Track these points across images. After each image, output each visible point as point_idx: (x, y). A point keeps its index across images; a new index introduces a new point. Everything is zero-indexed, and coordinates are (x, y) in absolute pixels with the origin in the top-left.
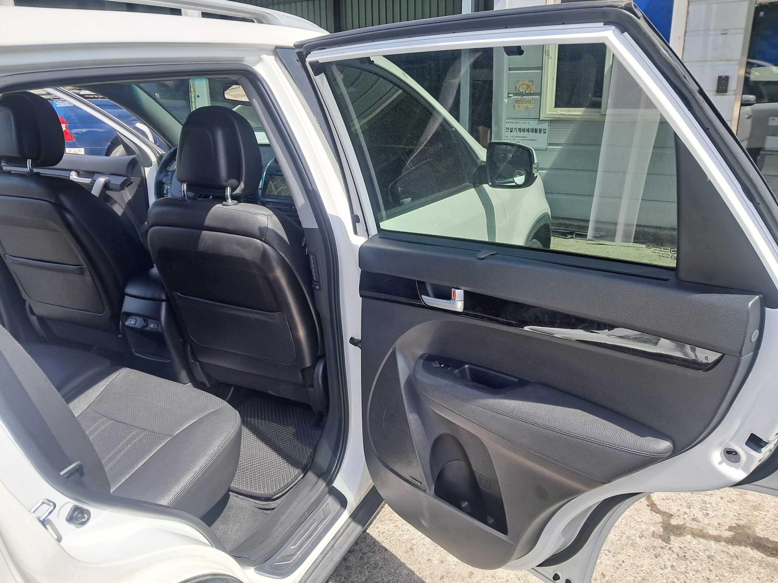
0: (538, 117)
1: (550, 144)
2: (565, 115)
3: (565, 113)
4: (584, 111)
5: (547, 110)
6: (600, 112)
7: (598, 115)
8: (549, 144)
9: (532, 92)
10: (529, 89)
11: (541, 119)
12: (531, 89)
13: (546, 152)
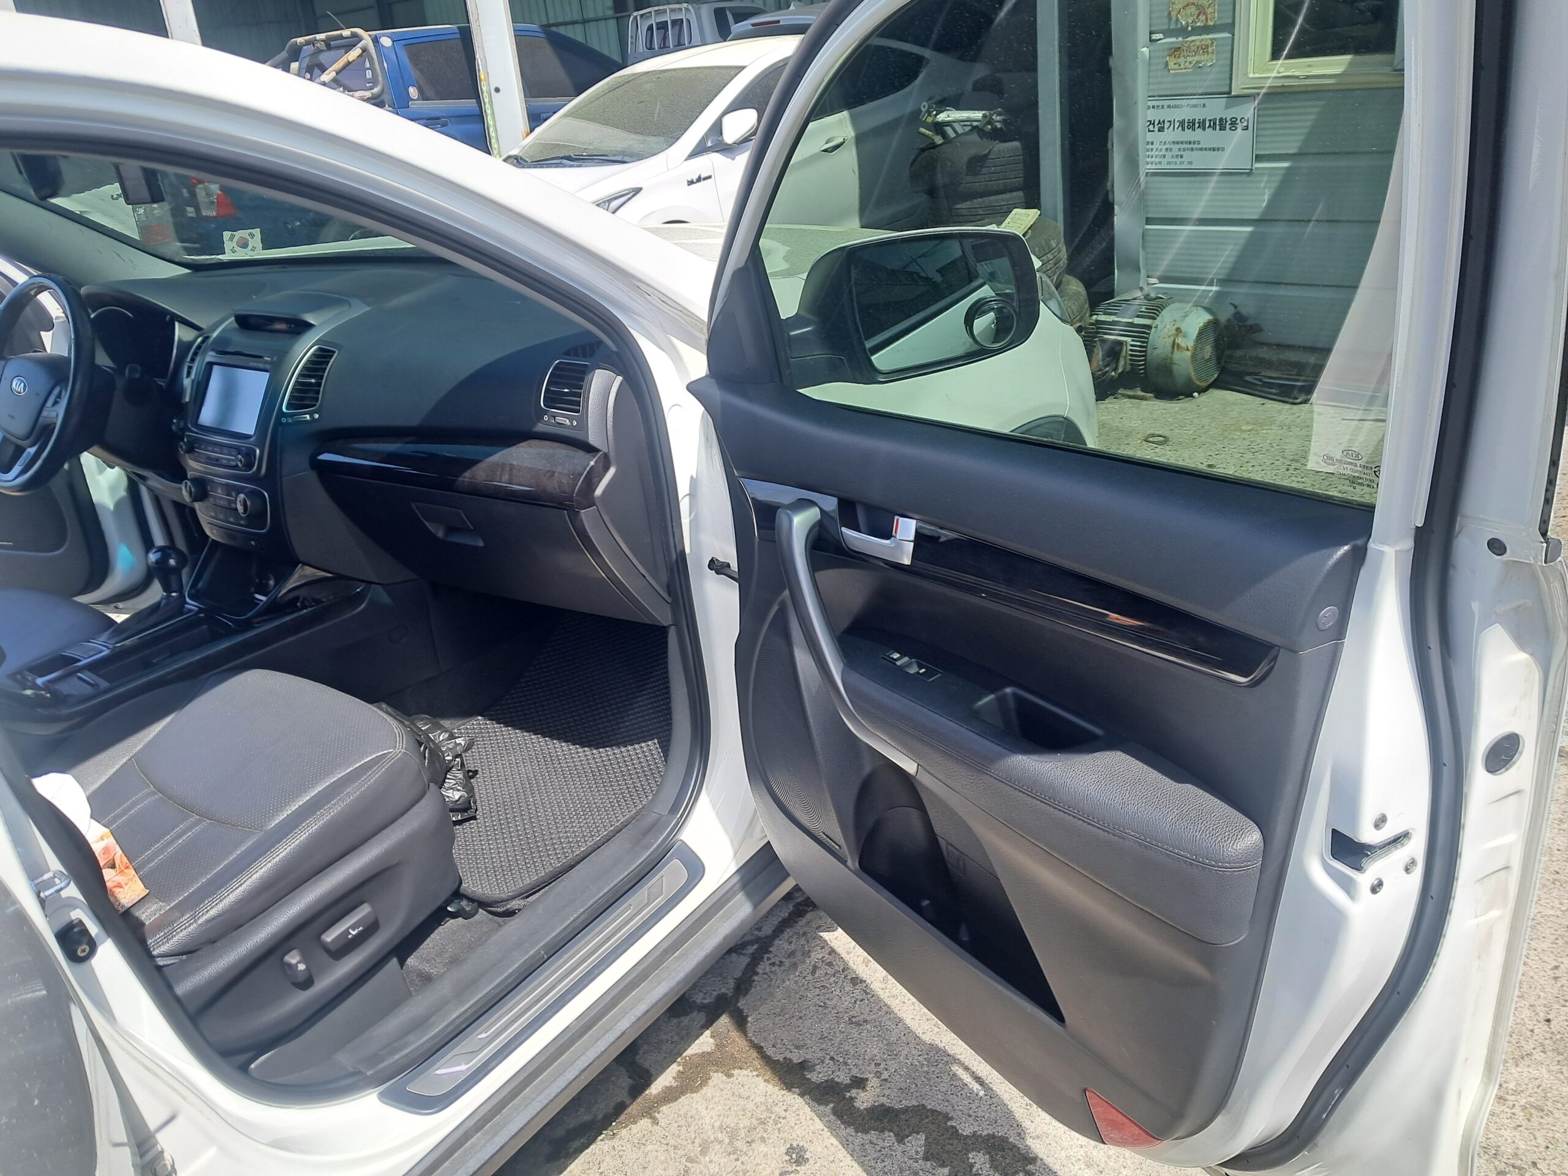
0: (1226, 89)
1: (1259, 158)
2: (1297, 77)
3: (1296, 74)
4: (1351, 64)
5: (1250, 68)
6: (1391, 64)
7: (1388, 70)
8: (1257, 156)
9: (1211, 23)
10: (1202, 17)
11: (1233, 93)
12: (1209, 16)
13: (1249, 179)
